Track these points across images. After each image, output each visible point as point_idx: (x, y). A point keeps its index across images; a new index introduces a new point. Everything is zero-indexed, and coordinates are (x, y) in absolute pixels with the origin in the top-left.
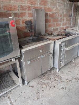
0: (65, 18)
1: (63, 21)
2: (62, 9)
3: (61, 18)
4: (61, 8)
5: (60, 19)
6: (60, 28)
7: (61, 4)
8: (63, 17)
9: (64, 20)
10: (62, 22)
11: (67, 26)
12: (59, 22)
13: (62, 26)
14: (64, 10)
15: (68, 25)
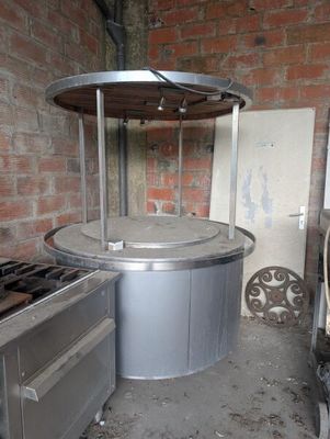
0: (50, 178)
1: (38, 190)
2: (24, 134)
3: (24, 176)
4: (20, 130)
5: (19, 180)
6: (24, 224)
7: (19, 114)
8: (37, 170)
9: (43, 186)
10: (37, 197)
11: (63, 213)
12: (16, 198)
13: (34, 217)
14: (40, 143)
15: (68, 210)
